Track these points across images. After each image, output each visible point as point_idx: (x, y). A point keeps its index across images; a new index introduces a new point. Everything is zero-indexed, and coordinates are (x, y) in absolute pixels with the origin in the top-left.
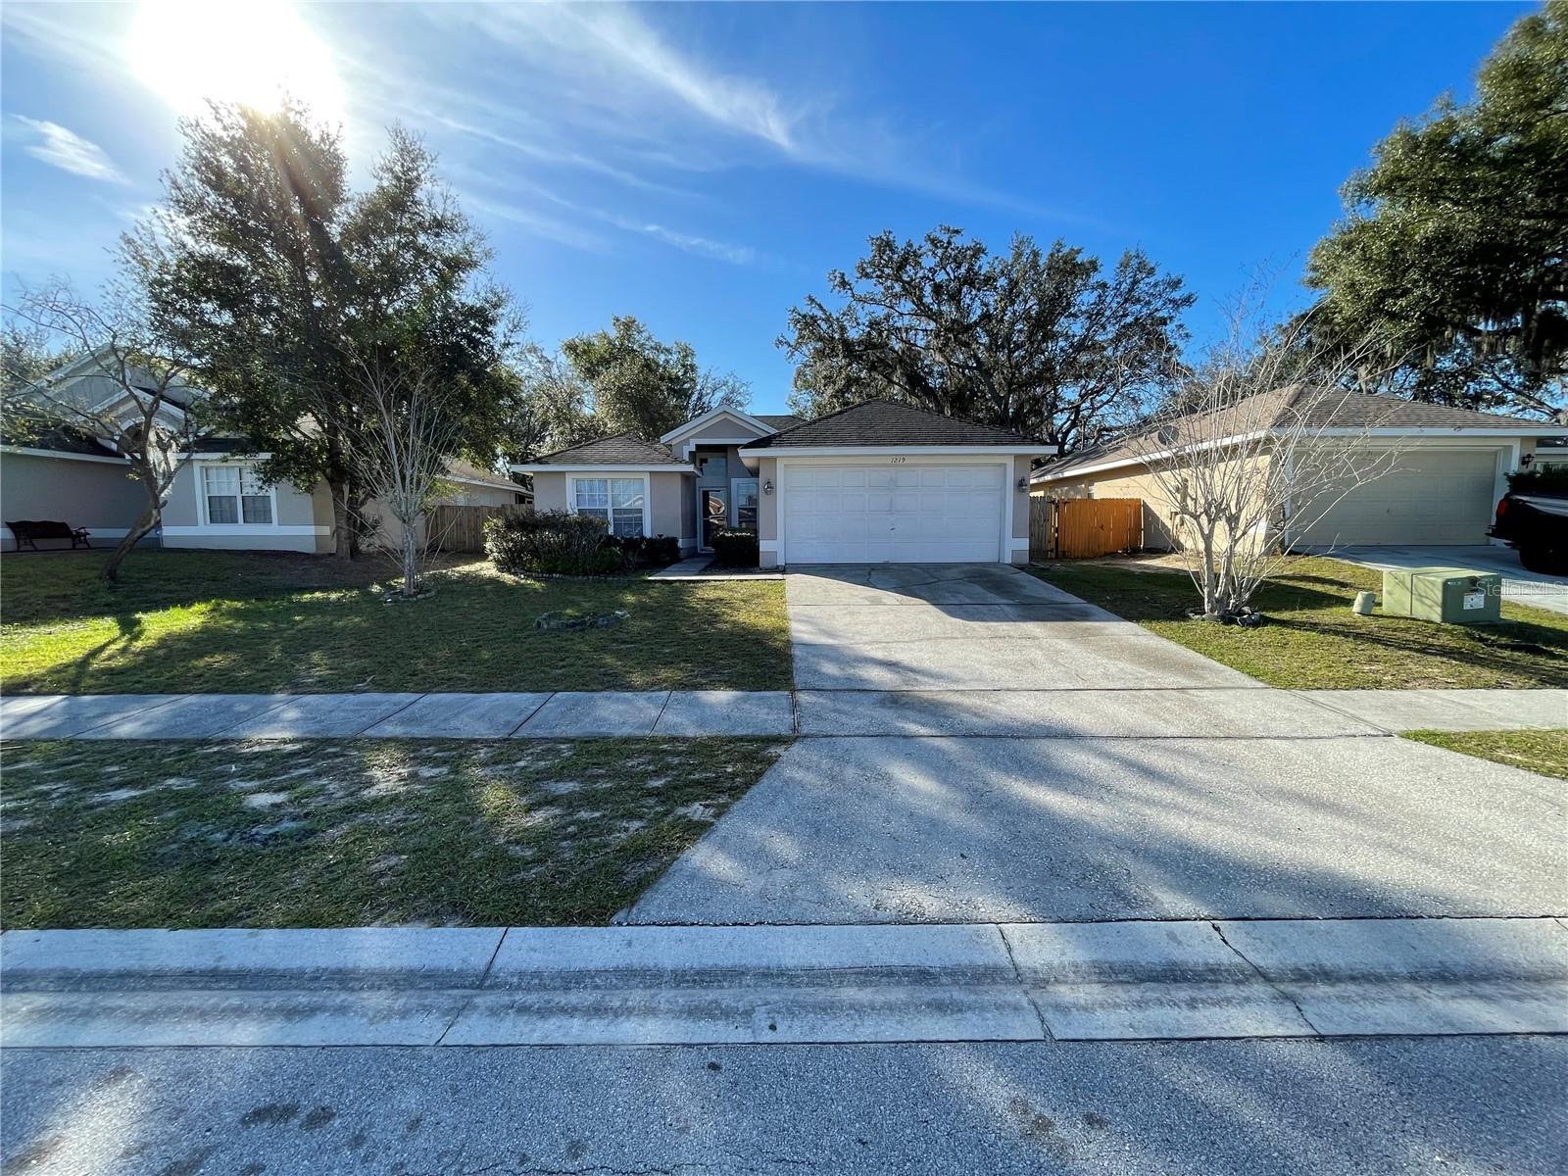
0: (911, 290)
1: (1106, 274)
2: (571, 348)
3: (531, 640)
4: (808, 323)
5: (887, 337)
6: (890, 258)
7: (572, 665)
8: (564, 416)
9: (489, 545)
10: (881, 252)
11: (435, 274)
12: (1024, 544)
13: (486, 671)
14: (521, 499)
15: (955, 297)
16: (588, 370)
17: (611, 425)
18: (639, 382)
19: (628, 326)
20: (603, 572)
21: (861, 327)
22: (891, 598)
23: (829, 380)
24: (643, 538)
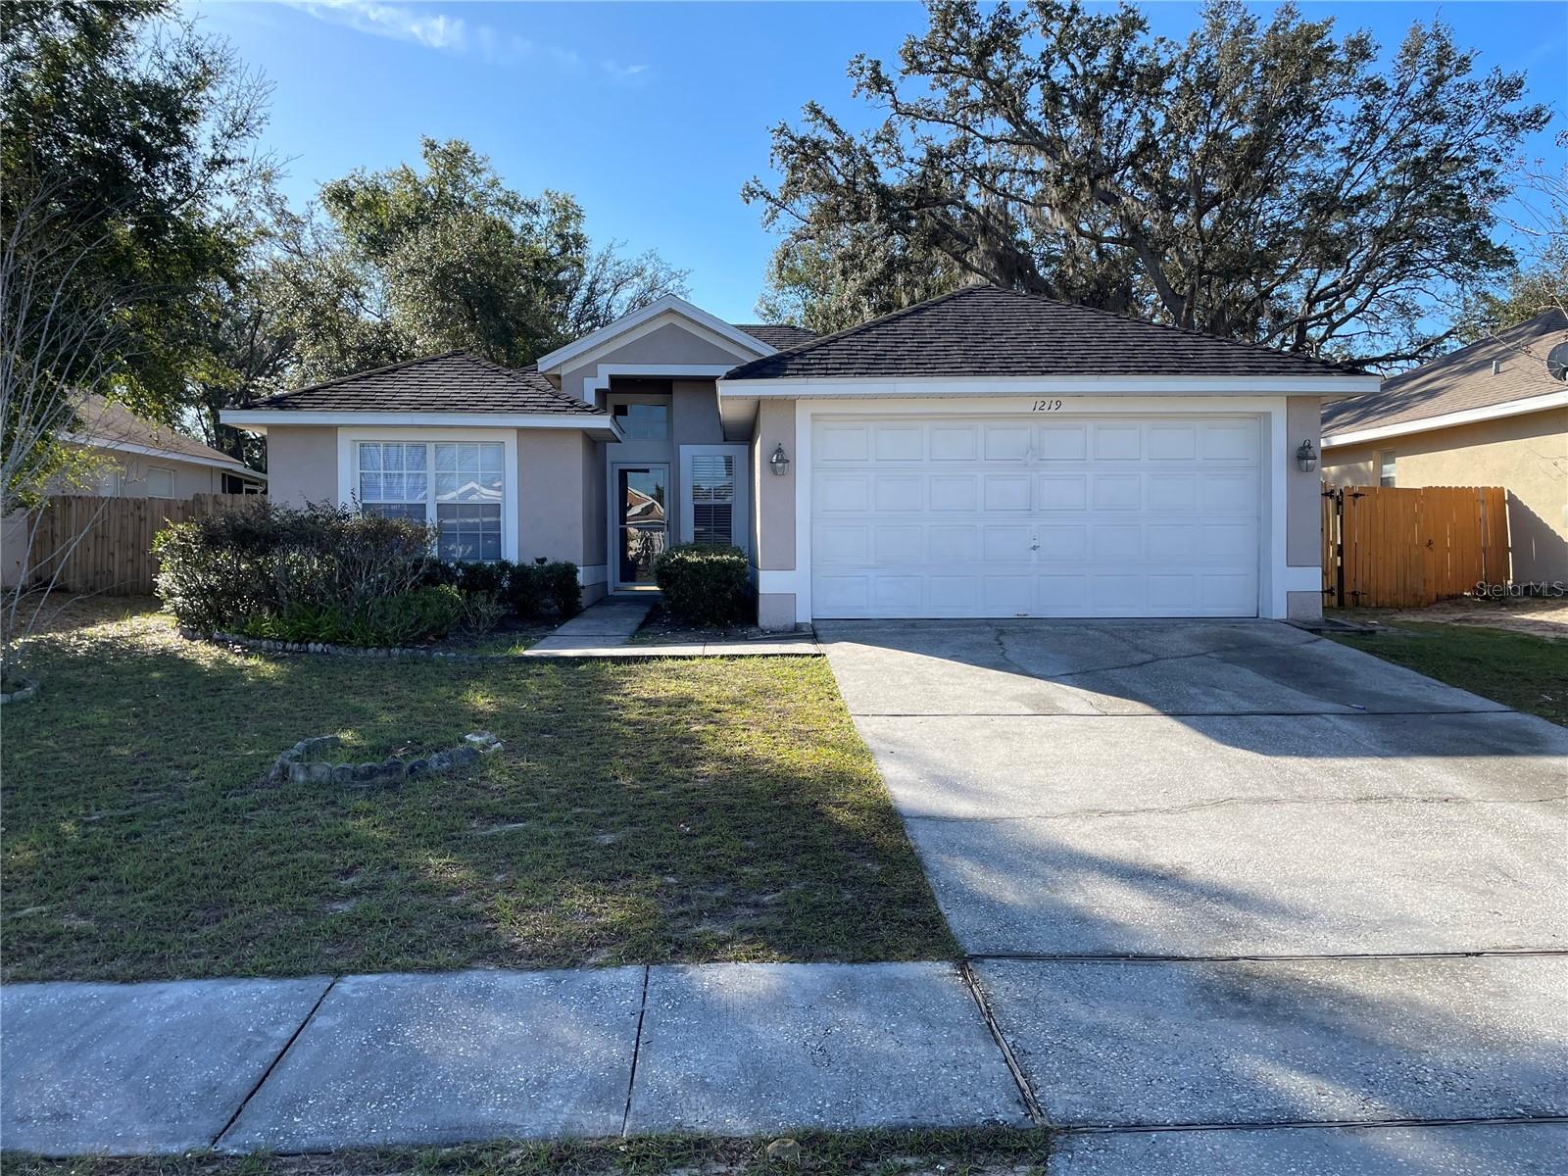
0: (1004, 98)
1: (1382, 67)
2: (340, 196)
3: (265, 814)
4: (806, 154)
5: (963, 182)
6: (966, 37)
7: (375, 888)
8: (325, 324)
9: (164, 580)
10: (947, 24)
11: (73, 18)
12: (1311, 580)
13: (149, 909)
14: (233, 484)
15: (1090, 111)
16: (373, 240)
17: (425, 342)
18: (481, 261)
19: (455, 159)
20: (421, 639)
21: (907, 165)
22: (1075, 698)
23: (852, 262)
24: (505, 565)
